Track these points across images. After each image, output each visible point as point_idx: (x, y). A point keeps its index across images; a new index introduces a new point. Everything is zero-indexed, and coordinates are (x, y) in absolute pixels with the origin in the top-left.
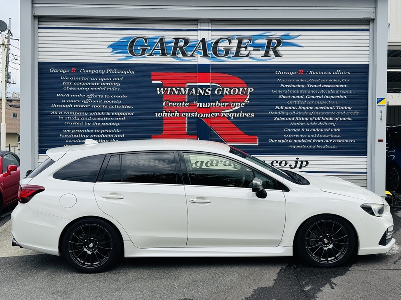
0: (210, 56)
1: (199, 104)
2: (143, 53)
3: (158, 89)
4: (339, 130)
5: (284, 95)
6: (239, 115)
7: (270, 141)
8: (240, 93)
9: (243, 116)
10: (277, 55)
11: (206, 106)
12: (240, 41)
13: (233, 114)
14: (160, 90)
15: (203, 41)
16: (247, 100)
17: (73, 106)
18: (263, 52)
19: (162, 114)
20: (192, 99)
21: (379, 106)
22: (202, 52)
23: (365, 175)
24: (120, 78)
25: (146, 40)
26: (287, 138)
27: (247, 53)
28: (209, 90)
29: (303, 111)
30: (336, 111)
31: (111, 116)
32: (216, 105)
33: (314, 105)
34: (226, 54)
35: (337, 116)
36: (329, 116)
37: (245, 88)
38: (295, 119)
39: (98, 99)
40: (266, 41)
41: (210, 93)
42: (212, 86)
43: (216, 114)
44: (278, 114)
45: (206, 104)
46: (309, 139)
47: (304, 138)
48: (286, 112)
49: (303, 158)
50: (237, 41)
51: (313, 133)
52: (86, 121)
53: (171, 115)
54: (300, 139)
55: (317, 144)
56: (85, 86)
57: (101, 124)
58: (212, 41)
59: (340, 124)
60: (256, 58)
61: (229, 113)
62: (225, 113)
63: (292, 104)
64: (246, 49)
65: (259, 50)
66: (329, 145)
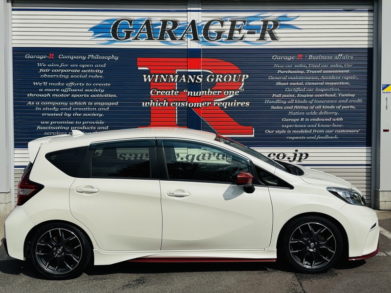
0: (201, 39)
1: (189, 92)
2: (128, 36)
3: (145, 76)
4: (341, 119)
5: (282, 81)
6: (233, 104)
7: (267, 131)
8: (234, 80)
9: (238, 105)
10: (274, 38)
11: (197, 95)
12: (233, 23)
13: (226, 103)
14: (147, 77)
15: (193, 22)
16: (241, 87)
17: (51, 95)
18: (259, 35)
19: (149, 103)
20: (182, 86)
21: (384, 93)
22: (192, 35)
23: (370, 167)
24: (103, 64)
25: (130, 21)
26: (285, 129)
27: (241, 35)
28: (200, 77)
29: (302, 99)
30: (338, 98)
31: (93, 106)
32: (208, 93)
33: (314, 93)
34: (219, 38)
35: (338, 104)
36: (330, 104)
37: (240, 74)
38: (293, 108)
39: (79, 87)
40: (262, 23)
41: (201, 80)
42: (204, 73)
43: (208, 103)
44: (276, 103)
45: (197, 92)
46: (308, 129)
47: (304, 129)
48: (284, 100)
49: (302, 150)
50: (230, 23)
51: (314, 123)
52: (66, 111)
53: (159, 105)
54: (299, 129)
55: (317, 134)
56: (64, 73)
57: (82, 115)
58: (203, 24)
59: (342, 113)
60: (251, 41)
61: (222, 101)
62: (218, 102)
63: (291, 92)
64: (240, 32)
65: (254, 33)
66: (330, 135)
